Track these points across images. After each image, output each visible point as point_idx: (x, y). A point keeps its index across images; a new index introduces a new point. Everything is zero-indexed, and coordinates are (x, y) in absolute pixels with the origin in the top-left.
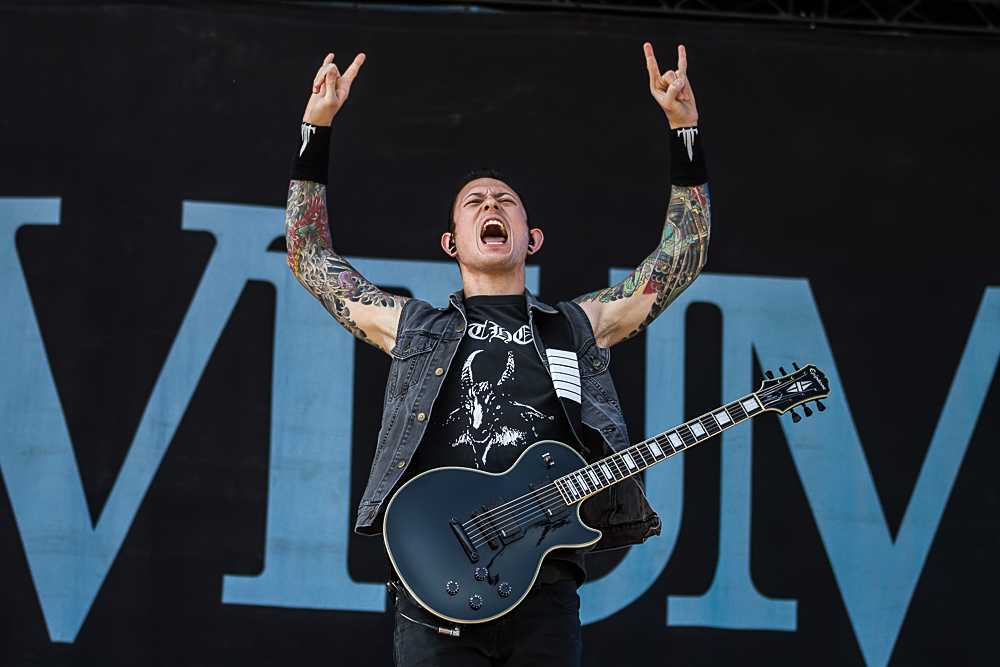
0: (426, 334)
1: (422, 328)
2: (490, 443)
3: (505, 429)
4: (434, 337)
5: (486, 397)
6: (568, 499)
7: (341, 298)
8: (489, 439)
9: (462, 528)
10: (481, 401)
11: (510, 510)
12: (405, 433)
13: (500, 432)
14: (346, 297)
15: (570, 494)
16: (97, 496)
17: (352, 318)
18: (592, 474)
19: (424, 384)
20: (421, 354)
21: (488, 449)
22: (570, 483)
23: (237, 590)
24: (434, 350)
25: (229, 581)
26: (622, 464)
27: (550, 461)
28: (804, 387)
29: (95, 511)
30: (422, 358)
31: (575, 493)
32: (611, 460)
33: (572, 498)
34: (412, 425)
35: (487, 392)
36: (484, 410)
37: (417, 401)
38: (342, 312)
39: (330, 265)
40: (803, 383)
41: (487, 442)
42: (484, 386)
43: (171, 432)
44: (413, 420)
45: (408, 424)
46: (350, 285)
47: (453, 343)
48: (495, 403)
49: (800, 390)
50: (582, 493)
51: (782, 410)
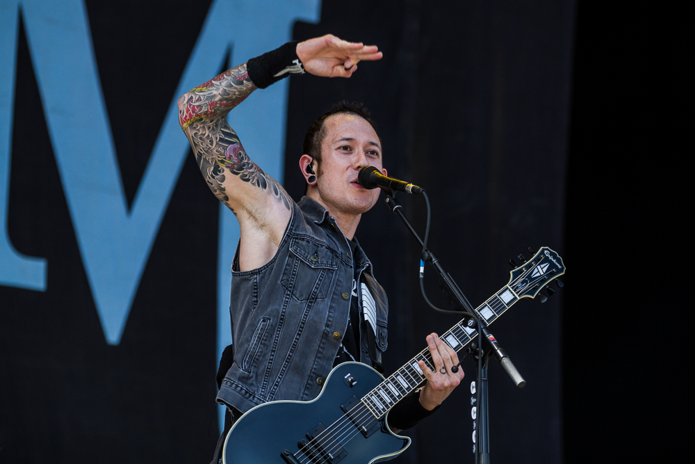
4: (336, 254)
6: (377, 414)
7: (222, 166)
9: (295, 458)
11: (332, 434)
12: (319, 347)
14: (227, 167)
15: (377, 408)
17: (224, 185)
18: (391, 386)
20: (329, 270)
22: (374, 398)
24: (338, 270)
26: (414, 373)
27: (352, 381)
28: (545, 270)
31: (381, 407)
32: (404, 371)
33: (380, 412)
34: (326, 339)
38: (216, 177)
39: (223, 136)
40: (542, 266)
45: (322, 338)
46: (235, 160)
49: (542, 273)
50: (387, 406)
51: (533, 295)
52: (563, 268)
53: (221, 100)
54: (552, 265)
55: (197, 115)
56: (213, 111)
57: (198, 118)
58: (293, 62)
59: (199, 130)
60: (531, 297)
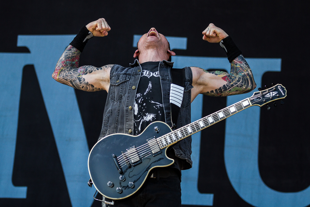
0: (125, 74)
1: (123, 72)
2: (142, 121)
3: (147, 114)
4: (129, 74)
5: (139, 100)
6: (161, 146)
7: (80, 77)
8: (141, 120)
9: (117, 159)
10: (137, 102)
11: (137, 151)
12: (126, 117)
13: (145, 116)
14: (83, 75)
17: (86, 81)
18: (173, 135)
19: (128, 94)
20: (125, 82)
21: (141, 123)
22: (163, 139)
24: (130, 80)
26: (186, 131)
28: (273, 95)
30: (126, 83)
31: (164, 144)
32: (182, 129)
34: (128, 112)
35: (140, 97)
36: (138, 106)
37: (127, 102)
38: (81, 82)
40: (273, 93)
41: (140, 121)
42: (139, 95)
44: (127, 110)
45: (126, 112)
48: (143, 102)
51: (261, 105)
52: (285, 95)
53: (65, 59)
54: (279, 93)
55: (59, 70)
56: (65, 64)
57: (60, 70)
58: (89, 33)
59: (63, 74)
60: (260, 106)
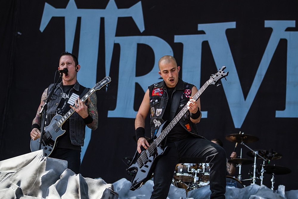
4: (56, 95)
15: (59, 125)
16: (246, 93)
19: (54, 107)
23: (279, 114)
24: (56, 99)
25: (277, 112)
29: (245, 96)
43: (263, 77)
45: (51, 116)
47: (60, 97)
49: (104, 83)
